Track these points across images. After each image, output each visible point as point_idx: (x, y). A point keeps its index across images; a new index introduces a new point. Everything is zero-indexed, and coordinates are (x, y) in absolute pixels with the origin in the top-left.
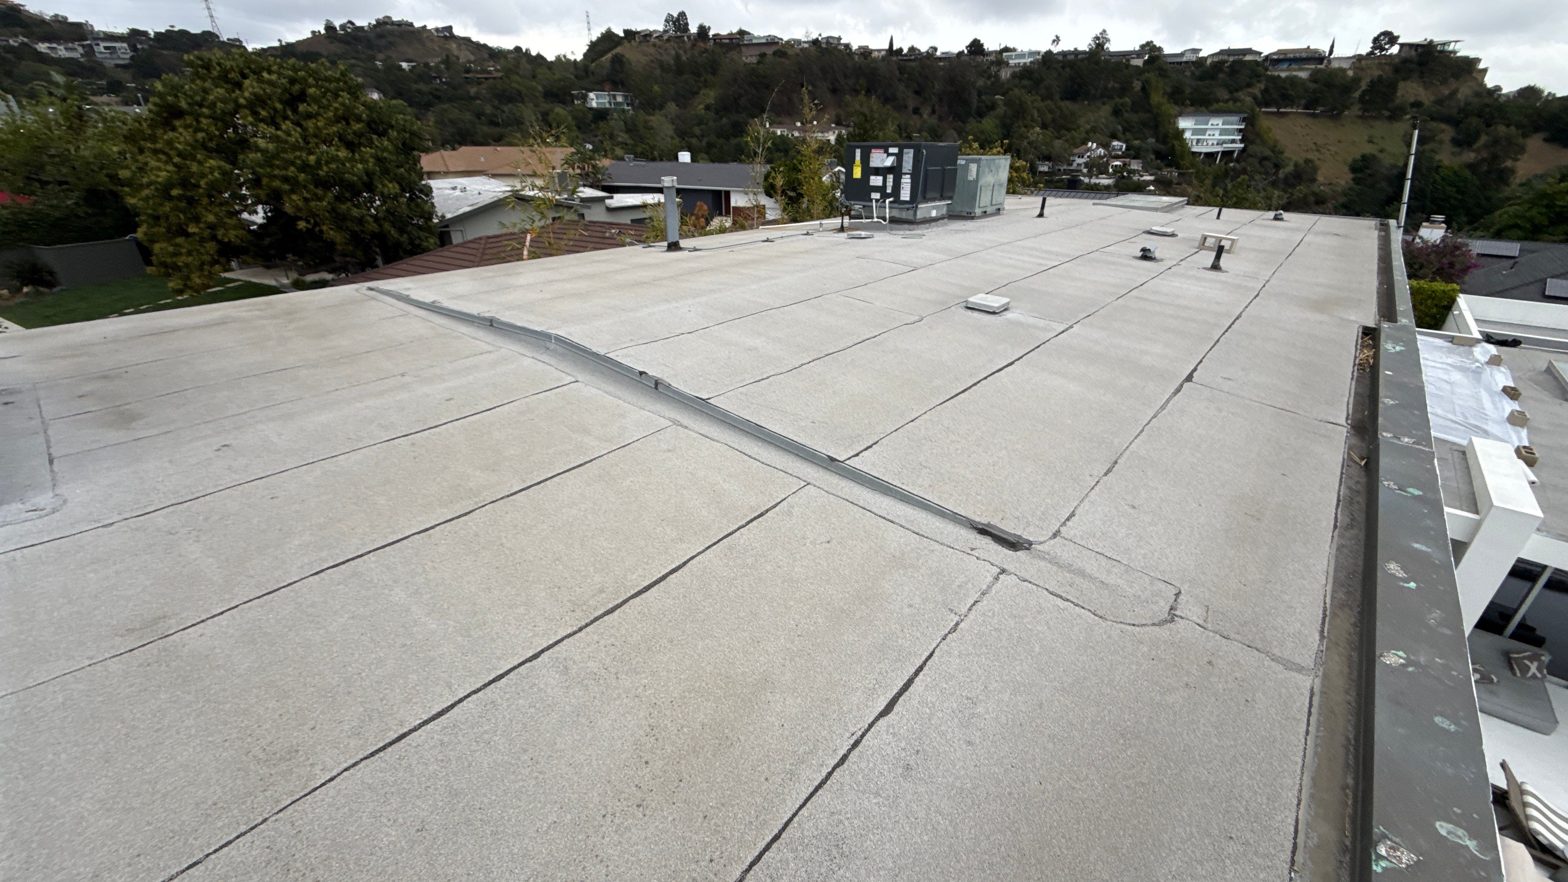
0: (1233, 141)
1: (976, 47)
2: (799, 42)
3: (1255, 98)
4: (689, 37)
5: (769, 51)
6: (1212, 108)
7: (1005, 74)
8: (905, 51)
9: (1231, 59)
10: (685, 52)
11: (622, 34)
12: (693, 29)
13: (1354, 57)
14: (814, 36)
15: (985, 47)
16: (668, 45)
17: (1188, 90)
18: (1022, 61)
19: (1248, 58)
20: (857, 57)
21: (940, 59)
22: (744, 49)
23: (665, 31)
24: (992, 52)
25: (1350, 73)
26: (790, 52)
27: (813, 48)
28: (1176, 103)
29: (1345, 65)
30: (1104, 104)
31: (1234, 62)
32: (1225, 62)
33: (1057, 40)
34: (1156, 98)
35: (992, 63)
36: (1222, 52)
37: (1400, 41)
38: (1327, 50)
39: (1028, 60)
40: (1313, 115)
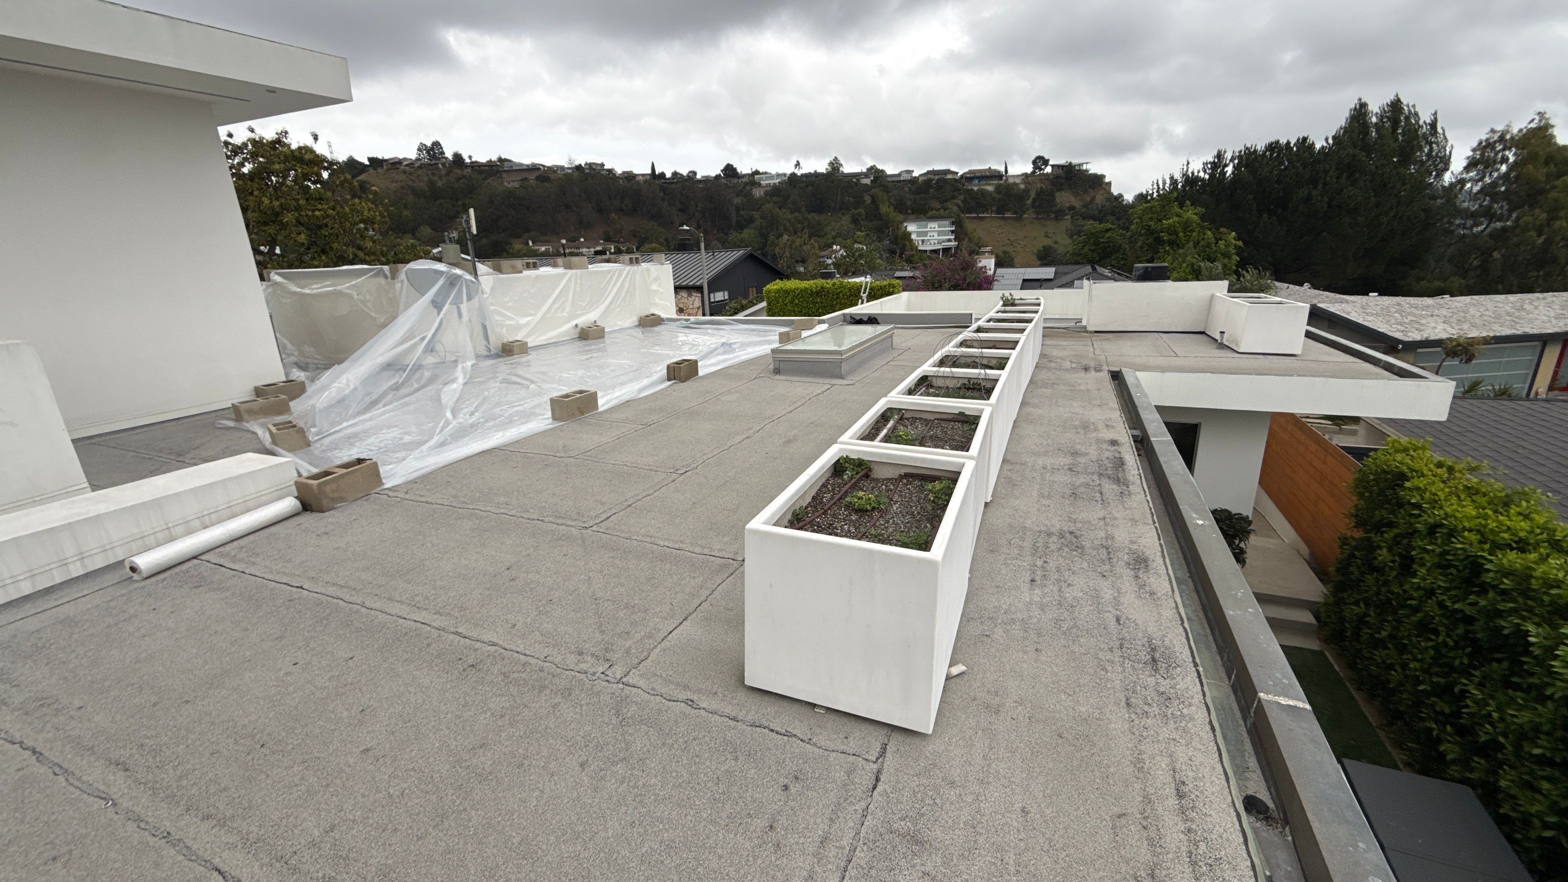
0: (949, 240)
1: (729, 170)
2: (562, 168)
3: (959, 206)
4: (443, 164)
5: (532, 176)
6: (928, 215)
7: (758, 193)
8: (668, 175)
9: (937, 177)
10: (441, 178)
11: (367, 163)
12: (449, 155)
13: (1022, 175)
14: (577, 163)
15: (739, 171)
16: (420, 172)
17: (909, 203)
18: (772, 182)
19: (949, 176)
20: (621, 181)
21: (700, 181)
22: (504, 175)
23: (418, 159)
24: (745, 175)
25: (1022, 186)
26: (552, 176)
27: (576, 174)
28: (900, 212)
29: (1018, 181)
30: (844, 214)
31: (938, 180)
32: (931, 180)
33: (798, 164)
34: (884, 209)
35: (746, 184)
36: (929, 172)
37: (1051, 163)
38: (1003, 169)
39: (777, 181)
40: (1003, 218)
